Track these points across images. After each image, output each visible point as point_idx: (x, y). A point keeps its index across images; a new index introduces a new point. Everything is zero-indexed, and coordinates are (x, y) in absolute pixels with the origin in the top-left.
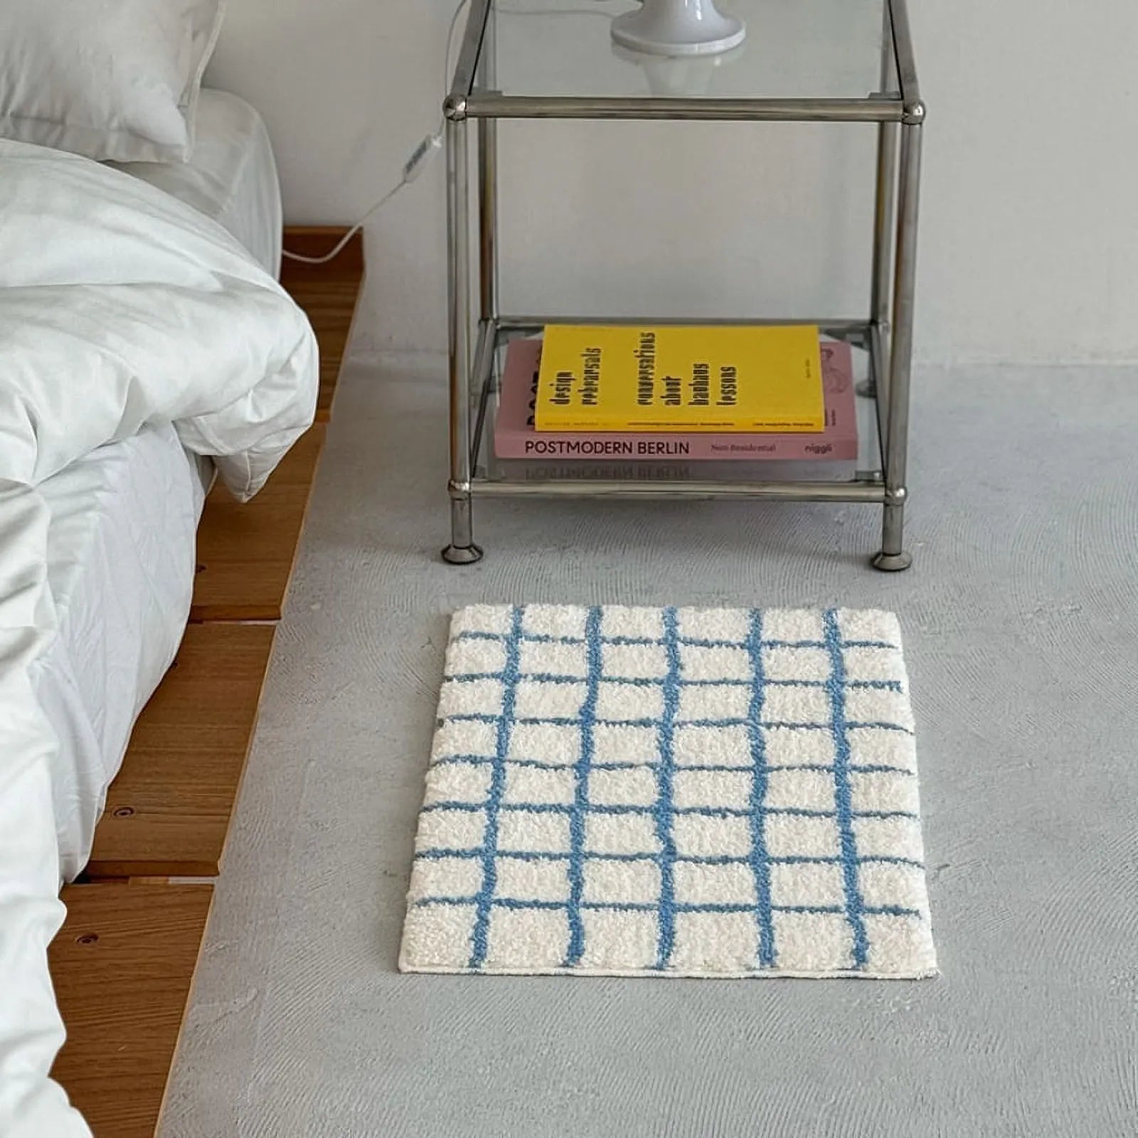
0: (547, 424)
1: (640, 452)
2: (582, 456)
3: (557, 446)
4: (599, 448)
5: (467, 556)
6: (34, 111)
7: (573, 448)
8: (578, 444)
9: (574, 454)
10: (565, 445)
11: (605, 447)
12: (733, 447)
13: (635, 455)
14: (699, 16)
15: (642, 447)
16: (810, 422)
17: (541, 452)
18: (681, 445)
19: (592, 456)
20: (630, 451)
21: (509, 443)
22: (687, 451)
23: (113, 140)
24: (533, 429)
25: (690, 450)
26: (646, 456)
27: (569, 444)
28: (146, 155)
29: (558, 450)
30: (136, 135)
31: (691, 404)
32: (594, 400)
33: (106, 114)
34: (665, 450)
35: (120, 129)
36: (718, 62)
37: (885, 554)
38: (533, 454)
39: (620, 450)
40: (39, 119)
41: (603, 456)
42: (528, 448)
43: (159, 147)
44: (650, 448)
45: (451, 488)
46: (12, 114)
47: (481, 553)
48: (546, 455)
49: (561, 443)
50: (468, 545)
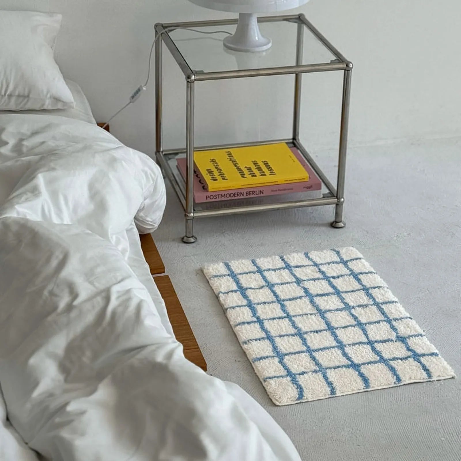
0: (213, 189)
1: (246, 195)
2: (226, 199)
3: (217, 196)
4: (232, 195)
5: (192, 240)
6: (17, 93)
7: (223, 196)
8: (225, 195)
9: (223, 199)
10: (220, 196)
11: (234, 195)
12: (279, 190)
13: (245, 196)
14: (257, 38)
15: (247, 193)
16: (304, 178)
17: (212, 199)
18: (261, 191)
19: (230, 198)
20: (243, 195)
21: (201, 197)
22: (263, 193)
23: (48, 102)
24: (208, 191)
25: (264, 193)
26: (249, 196)
27: (222, 195)
28: (59, 106)
29: (218, 197)
30: (57, 100)
31: (260, 176)
32: (226, 178)
33: (45, 93)
34: (255, 193)
35: (51, 97)
36: (264, 53)
37: (336, 222)
38: (209, 200)
39: (240, 195)
40: (19, 96)
41: (233, 198)
42: (207, 198)
43: (65, 103)
44: (250, 193)
45: (186, 215)
46: (8, 95)
47: (196, 238)
48: (214, 200)
49: (219, 195)
50: (192, 236)
